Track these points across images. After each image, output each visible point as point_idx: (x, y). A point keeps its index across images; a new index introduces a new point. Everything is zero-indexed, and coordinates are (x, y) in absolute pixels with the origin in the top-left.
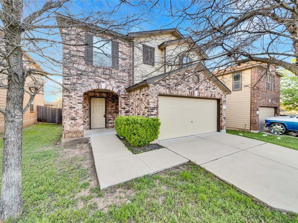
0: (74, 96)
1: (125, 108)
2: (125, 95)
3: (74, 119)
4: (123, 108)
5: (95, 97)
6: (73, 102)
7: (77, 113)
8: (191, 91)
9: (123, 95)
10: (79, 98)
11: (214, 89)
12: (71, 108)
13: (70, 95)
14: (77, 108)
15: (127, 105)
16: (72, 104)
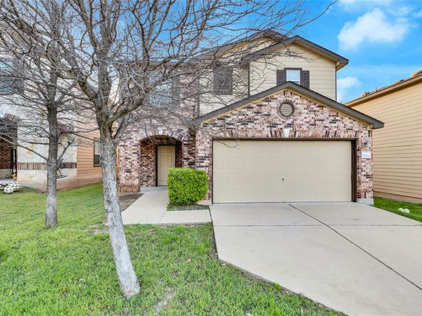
0: (129, 146)
1: (188, 159)
2: (188, 141)
3: (129, 171)
4: (185, 159)
5: (162, 144)
6: (129, 152)
7: (132, 164)
8: (274, 129)
9: (186, 141)
10: (134, 147)
11: (334, 121)
12: (127, 159)
13: (126, 144)
14: (132, 159)
15: (191, 154)
16: (127, 155)
